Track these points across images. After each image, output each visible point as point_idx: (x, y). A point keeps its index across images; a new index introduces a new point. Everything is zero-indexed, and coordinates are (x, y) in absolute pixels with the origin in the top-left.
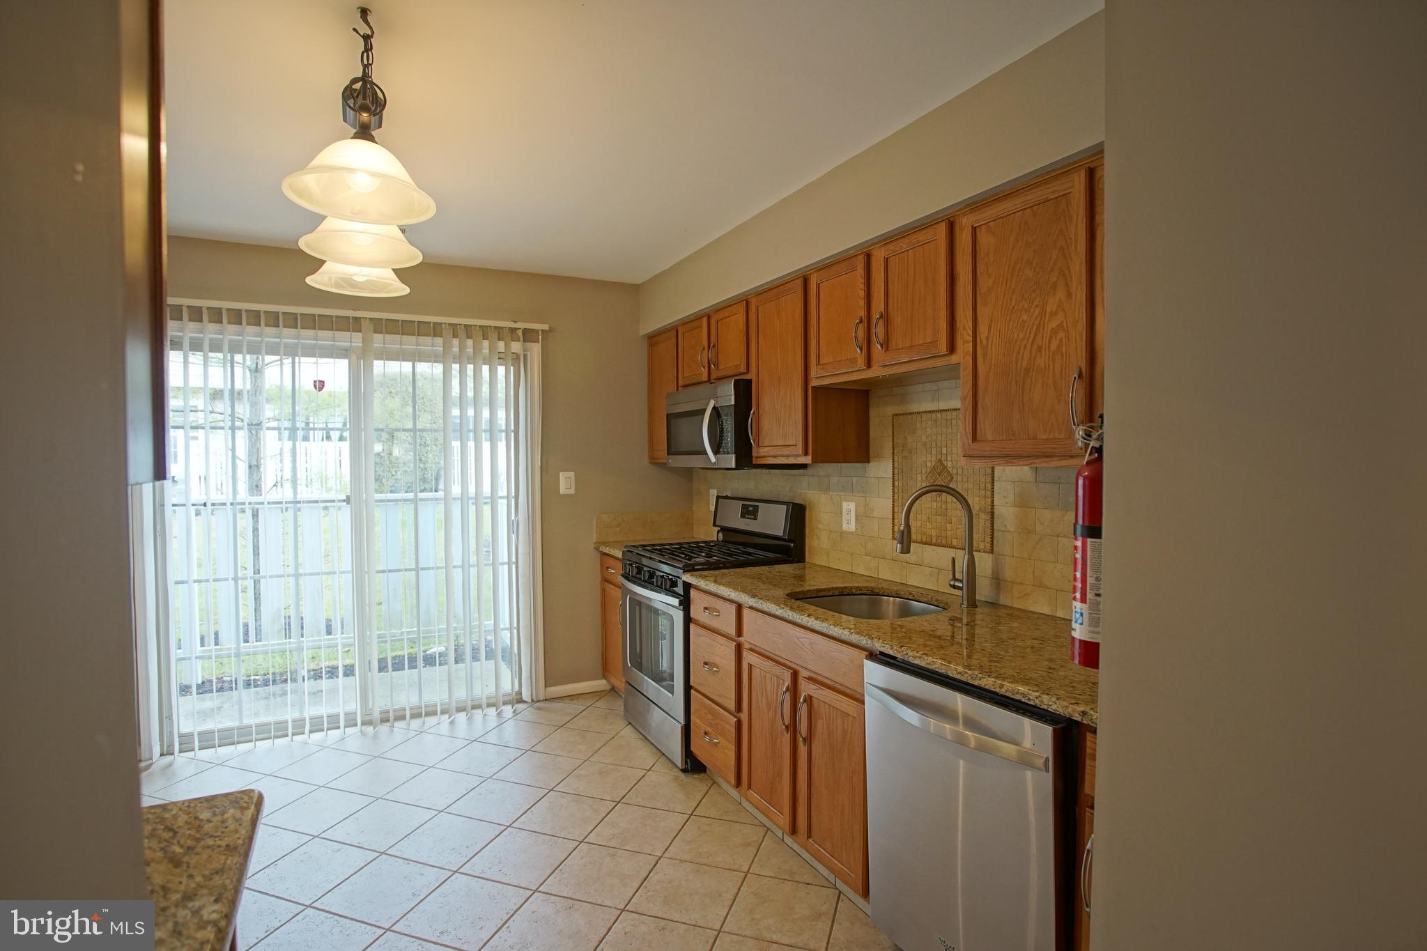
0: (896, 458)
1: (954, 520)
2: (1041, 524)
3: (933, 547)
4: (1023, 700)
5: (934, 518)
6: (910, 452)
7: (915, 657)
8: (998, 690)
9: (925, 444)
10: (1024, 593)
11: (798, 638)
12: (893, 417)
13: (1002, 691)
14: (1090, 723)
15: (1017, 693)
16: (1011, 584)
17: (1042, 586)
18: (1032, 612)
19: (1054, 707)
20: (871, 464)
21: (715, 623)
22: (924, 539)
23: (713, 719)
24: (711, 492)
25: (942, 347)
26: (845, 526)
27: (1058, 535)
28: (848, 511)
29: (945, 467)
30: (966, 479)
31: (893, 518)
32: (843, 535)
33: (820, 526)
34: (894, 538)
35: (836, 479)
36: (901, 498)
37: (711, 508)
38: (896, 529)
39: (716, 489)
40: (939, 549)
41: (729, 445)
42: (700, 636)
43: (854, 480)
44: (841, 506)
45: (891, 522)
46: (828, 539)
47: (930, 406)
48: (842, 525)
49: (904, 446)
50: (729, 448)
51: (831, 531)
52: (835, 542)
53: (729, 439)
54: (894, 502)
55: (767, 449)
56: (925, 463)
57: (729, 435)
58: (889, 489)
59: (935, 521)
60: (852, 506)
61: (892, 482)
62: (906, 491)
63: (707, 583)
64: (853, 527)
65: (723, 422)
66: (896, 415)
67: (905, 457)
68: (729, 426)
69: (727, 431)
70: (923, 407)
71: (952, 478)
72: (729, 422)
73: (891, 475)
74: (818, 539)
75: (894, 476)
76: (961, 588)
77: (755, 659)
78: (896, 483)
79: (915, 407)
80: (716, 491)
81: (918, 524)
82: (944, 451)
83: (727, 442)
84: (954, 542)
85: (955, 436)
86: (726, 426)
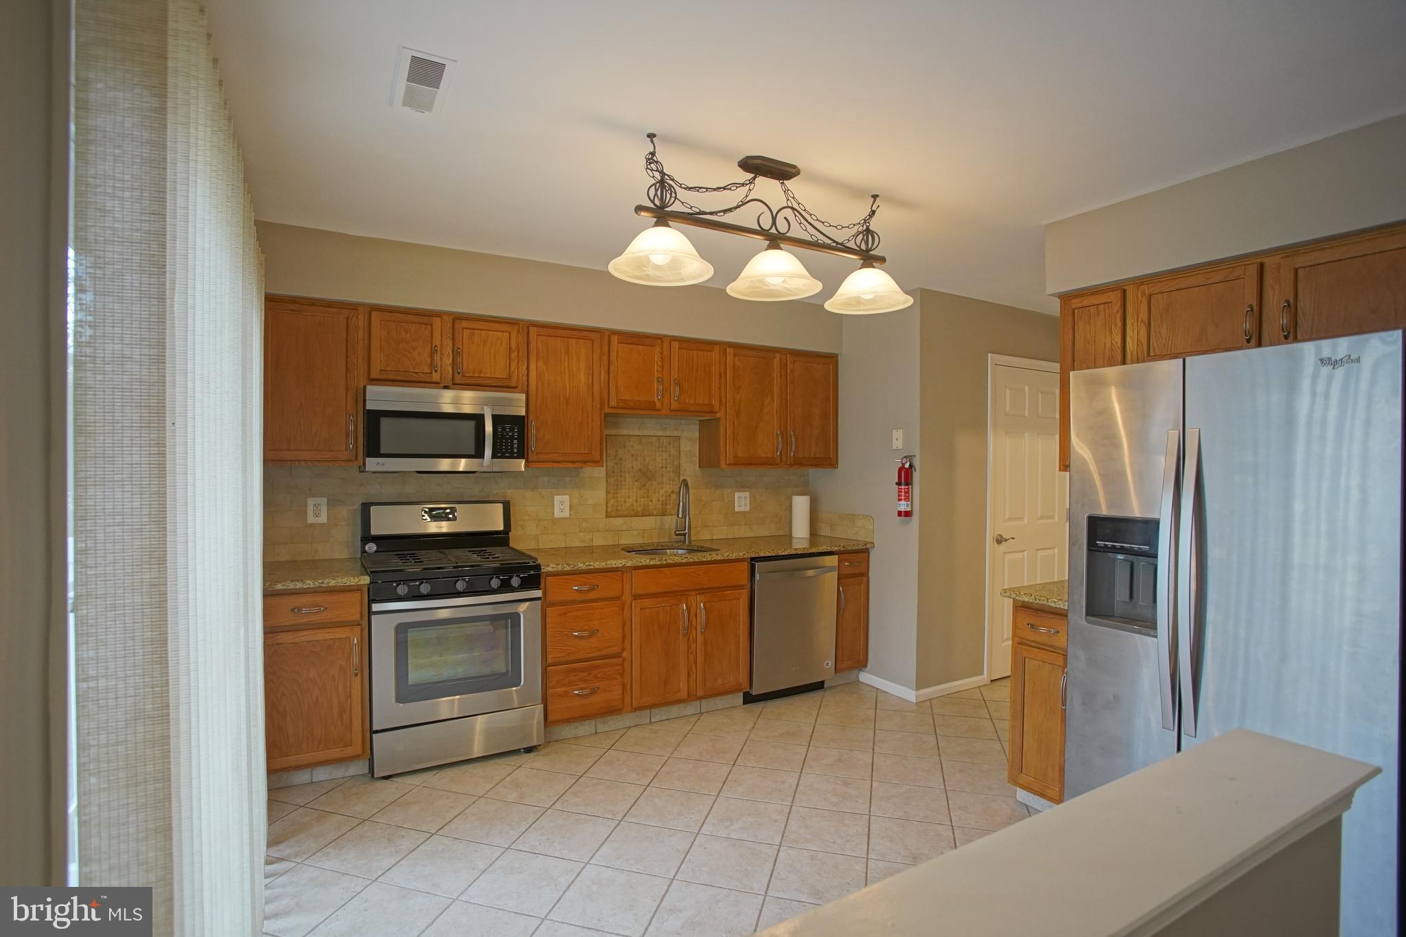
0: (609, 465)
1: (654, 499)
2: (705, 496)
3: (639, 517)
4: (823, 551)
5: (639, 499)
6: (621, 459)
9: (633, 455)
14: (845, 549)
15: (821, 550)
19: (834, 549)
21: (591, 595)
22: (632, 513)
23: (589, 674)
24: (311, 502)
25: (717, 408)
26: (557, 514)
27: (713, 501)
28: (562, 503)
29: (648, 469)
30: (662, 476)
31: (607, 503)
32: (554, 521)
33: (526, 518)
34: (607, 517)
35: (546, 479)
36: (613, 489)
37: (311, 519)
38: (609, 510)
39: (325, 497)
40: (644, 518)
41: (515, 451)
42: (566, 614)
43: (567, 479)
44: (553, 499)
45: (605, 506)
46: (537, 526)
47: (637, 433)
48: (553, 513)
49: (616, 455)
50: (515, 453)
51: (540, 521)
52: (545, 528)
53: (516, 446)
54: (608, 492)
55: (551, 455)
56: (633, 467)
57: (515, 442)
58: (603, 485)
59: (641, 501)
60: (566, 498)
61: (605, 479)
62: (617, 485)
63: (587, 564)
64: (566, 514)
65: (504, 429)
66: (609, 435)
67: (617, 464)
68: (516, 434)
69: (512, 438)
70: (631, 433)
71: (653, 475)
72: (516, 430)
73: (605, 475)
74: (523, 529)
75: (608, 476)
76: (684, 535)
77: (647, 602)
78: (609, 480)
79: (625, 432)
80: (325, 500)
81: (627, 505)
82: (647, 460)
83: (512, 449)
84: (655, 512)
85: (655, 451)
86: (510, 434)
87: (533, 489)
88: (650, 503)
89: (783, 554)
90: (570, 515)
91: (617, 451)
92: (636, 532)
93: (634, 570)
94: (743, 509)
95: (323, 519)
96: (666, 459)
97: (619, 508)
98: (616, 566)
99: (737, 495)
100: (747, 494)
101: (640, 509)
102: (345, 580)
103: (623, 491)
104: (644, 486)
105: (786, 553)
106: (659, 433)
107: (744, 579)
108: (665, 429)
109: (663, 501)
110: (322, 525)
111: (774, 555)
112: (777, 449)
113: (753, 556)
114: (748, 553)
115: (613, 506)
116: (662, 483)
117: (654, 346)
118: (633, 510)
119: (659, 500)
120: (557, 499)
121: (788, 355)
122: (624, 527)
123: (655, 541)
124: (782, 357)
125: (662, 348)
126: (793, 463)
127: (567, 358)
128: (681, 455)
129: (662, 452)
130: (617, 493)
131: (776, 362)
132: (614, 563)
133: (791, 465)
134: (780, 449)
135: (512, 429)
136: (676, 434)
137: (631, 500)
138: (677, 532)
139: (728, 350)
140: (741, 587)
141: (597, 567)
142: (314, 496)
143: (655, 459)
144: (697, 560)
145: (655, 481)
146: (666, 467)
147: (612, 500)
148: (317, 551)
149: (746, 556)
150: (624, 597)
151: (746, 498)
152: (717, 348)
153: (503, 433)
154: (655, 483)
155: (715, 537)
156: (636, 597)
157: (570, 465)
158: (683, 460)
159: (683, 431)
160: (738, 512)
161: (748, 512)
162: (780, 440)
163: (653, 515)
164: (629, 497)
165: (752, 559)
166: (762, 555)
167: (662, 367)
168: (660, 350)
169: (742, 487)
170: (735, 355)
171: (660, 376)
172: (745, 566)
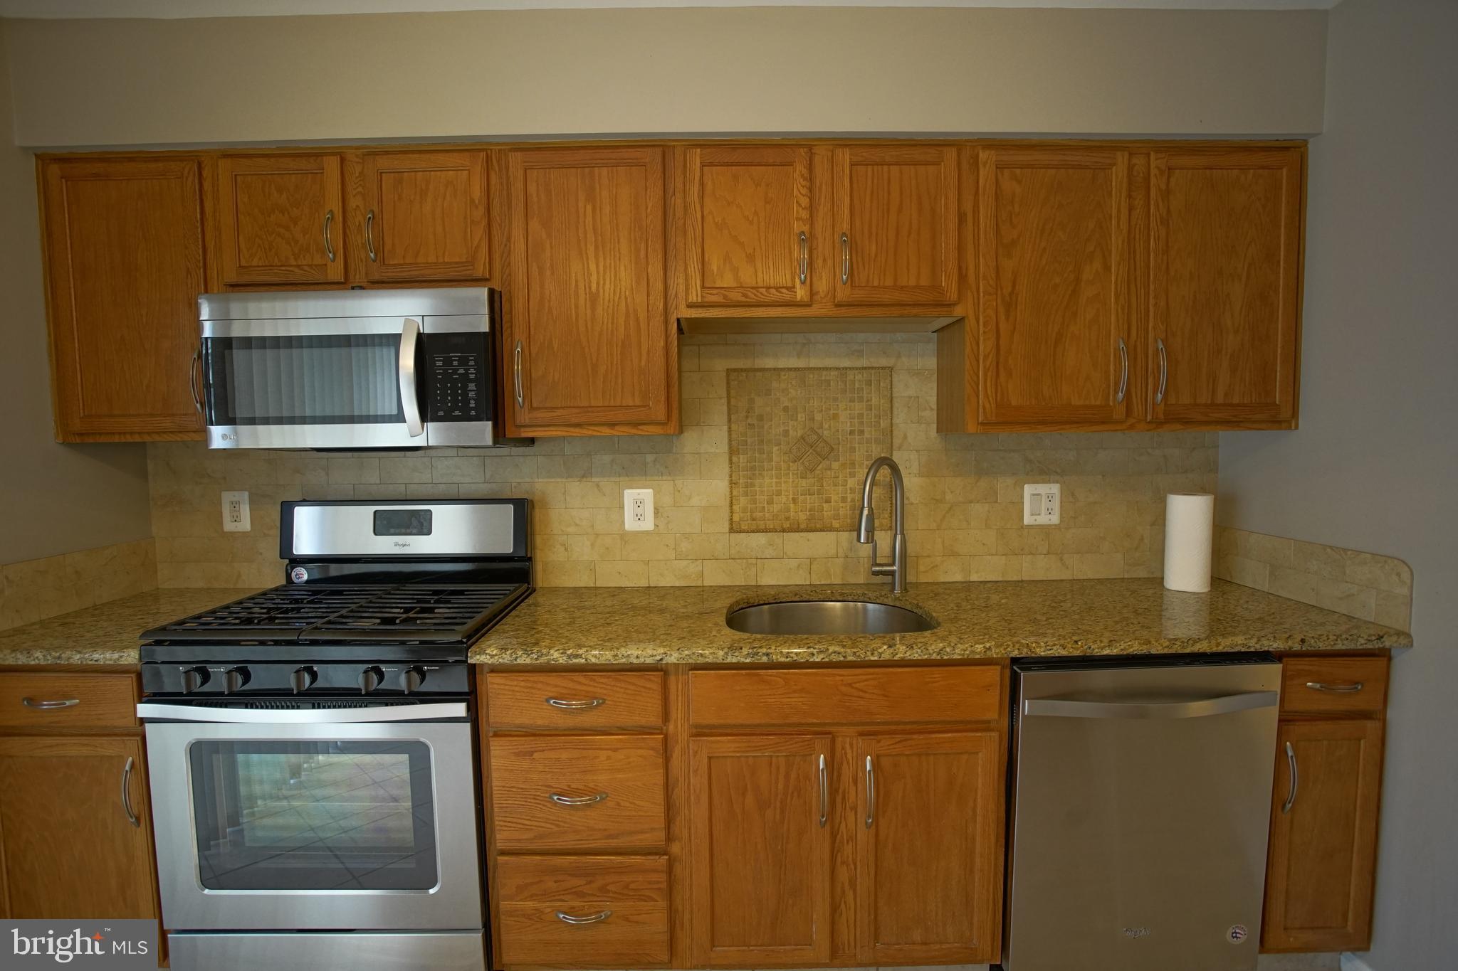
0: (734, 427)
1: (834, 498)
2: (952, 492)
3: (802, 534)
4: (1243, 650)
5: (801, 498)
6: (760, 418)
7: (1102, 648)
8: (1215, 650)
9: (786, 409)
10: (932, 565)
11: (850, 685)
12: (728, 376)
13: (1220, 649)
14: (1309, 648)
15: (1236, 645)
16: (915, 558)
17: (954, 554)
18: (943, 583)
19: (1275, 645)
20: (686, 434)
21: (590, 719)
22: (787, 525)
23: (590, 882)
24: (227, 497)
25: (953, 295)
26: (630, 524)
27: (971, 502)
28: (639, 503)
29: (820, 437)
30: (853, 450)
31: (731, 505)
32: (626, 538)
33: (571, 530)
34: (732, 530)
35: (607, 458)
36: (744, 478)
37: (229, 526)
38: (736, 518)
39: (245, 490)
40: (811, 535)
41: (472, 405)
42: (531, 753)
43: (650, 458)
44: (621, 496)
45: (727, 509)
46: (593, 545)
47: (793, 362)
48: (623, 523)
49: (749, 410)
50: (472, 409)
51: (597, 535)
52: (607, 548)
53: (472, 394)
54: (732, 484)
55: (559, 412)
56: (786, 433)
57: (472, 386)
58: (722, 468)
59: (805, 502)
60: (646, 494)
61: (727, 457)
62: (753, 468)
63: (569, 652)
64: (648, 524)
65: (448, 362)
66: (735, 370)
67: (751, 426)
68: (472, 371)
69: (465, 379)
70: (782, 363)
71: (832, 449)
72: (472, 363)
73: (726, 449)
74: (566, 549)
75: (732, 452)
76: (892, 573)
77: (726, 746)
78: (735, 459)
79: (769, 363)
80: (246, 494)
81: (776, 508)
82: (818, 417)
83: (466, 401)
84: (836, 524)
85: (835, 400)
86: (461, 371)
87: (583, 476)
88: (826, 506)
89: (1106, 652)
90: (656, 526)
91: (751, 401)
92: (794, 563)
93: (692, 670)
94: (1043, 519)
95: (245, 524)
96: (861, 415)
97: (758, 515)
98: (642, 660)
99: (1028, 490)
100: (1055, 489)
101: (802, 517)
102: (96, 656)
103: (767, 480)
104: (812, 471)
105: (1115, 652)
106: (846, 363)
107: (991, 705)
108: (860, 353)
109: (853, 500)
110: (244, 534)
111: (1077, 653)
112: (1117, 384)
113: (1015, 654)
114: (997, 646)
115: (744, 510)
116: (853, 464)
117: (791, 164)
118: (787, 519)
119: (844, 499)
120: (630, 495)
121: (1153, 156)
122: (769, 552)
123: (837, 581)
124: (1135, 161)
125: (810, 167)
126: (1162, 416)
127: (589, 208)
128: (896, 405)
129: (852, 400)
130: (752, 485)
131: (1119, 172)
132: (635, 653)
133: (1158, 424)
134: (1123, 385)
135: (463, 362)
136: (883, 362)
137: (783, 498)
138: (874, 569)
139: (983, 156)
140: (985, 726)
141: (594, 660)
142: (231, 489)
143: (835, 417)
144: (850, 658)
145: (837, 460)
146: (861, 432)
147: (742, 499)
148: (239, 576)
149: (994, 653)
150: (671, 727)
151: (1050, 498)
152: (950, 155)
153: (446, 370)
154: (835, 465)
155: (974, 578)
156: (700, 732)
157: (607, 431)
158: (900, 417)
159: (899, 356)
160: (1030, 527)
161: (1057, 527)
162: (1125, 364)
163: (831, 529)
164: (779, 493)
165: (1015, 661)
166: (1041, 652)
167: (811, 208)
168: (805, 171)
169: (1042, 473)
170: (1000, 167)
171: (806, 228)
172: (993, 675)
